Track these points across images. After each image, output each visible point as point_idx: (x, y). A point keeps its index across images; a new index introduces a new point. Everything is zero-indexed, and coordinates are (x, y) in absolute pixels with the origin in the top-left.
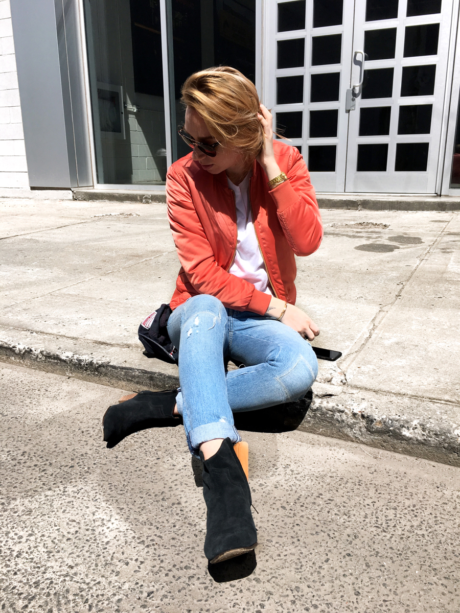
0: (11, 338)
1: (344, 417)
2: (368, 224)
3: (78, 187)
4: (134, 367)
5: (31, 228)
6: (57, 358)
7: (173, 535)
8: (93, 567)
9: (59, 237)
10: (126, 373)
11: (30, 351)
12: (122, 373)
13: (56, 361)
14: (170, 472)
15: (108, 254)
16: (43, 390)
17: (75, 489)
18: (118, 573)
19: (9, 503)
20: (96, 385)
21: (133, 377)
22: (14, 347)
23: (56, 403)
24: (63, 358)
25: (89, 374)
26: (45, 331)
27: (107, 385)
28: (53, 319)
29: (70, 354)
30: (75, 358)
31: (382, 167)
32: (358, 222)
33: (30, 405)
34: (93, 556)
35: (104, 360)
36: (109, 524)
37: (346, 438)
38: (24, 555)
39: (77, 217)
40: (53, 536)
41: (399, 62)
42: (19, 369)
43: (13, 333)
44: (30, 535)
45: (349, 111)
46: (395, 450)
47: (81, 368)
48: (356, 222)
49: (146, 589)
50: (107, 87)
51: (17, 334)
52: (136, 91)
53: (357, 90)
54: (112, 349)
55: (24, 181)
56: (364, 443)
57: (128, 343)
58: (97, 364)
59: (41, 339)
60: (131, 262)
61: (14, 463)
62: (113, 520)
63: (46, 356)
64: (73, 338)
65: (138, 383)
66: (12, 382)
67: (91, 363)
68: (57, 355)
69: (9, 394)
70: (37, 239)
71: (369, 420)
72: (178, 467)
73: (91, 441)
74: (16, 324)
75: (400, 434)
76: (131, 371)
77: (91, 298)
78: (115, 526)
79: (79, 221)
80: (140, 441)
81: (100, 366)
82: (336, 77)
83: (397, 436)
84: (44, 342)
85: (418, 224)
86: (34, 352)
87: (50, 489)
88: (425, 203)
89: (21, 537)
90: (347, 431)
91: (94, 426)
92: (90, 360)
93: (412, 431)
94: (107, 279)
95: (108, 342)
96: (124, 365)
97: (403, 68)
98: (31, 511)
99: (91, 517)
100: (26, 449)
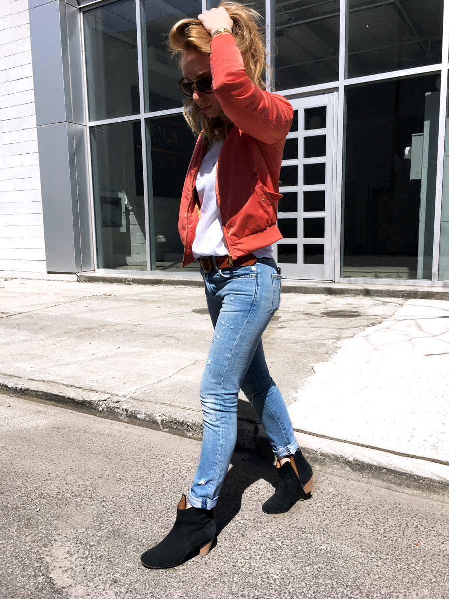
1: (119, 411)
3: (82, 272)
4: (40, 390)
6: (7, 386)
12: (34, 393)
13: (6, 388)
21: (39, 395)
24: (10, 386)
25: (20, 395)
26: (7, 374)
28: (14, 367)
29: (13, 385)
30: (15, 386)
31: (294, 260)
35: (28, 387)
37: (119, 420)
41: (301, 188)
47: (17, 392)
55: (43, 267)
56: (125, 422)
57: (45, 379)
58: (24, 389)
60: (82, 333)
64: (19, 377)
65: (41, 398)
67: (21, 389)
71: (127, 411)
76: (38, 393)
77: (41, 356)
79: (70, 301)
83: (136, 418)
84: (4, 379)
90: (119, 417)
92: (21, 387)
93: (141, 415)
94: (59, 344)
95: (35, 379)
96: (35, 390)
97: (304, 192)
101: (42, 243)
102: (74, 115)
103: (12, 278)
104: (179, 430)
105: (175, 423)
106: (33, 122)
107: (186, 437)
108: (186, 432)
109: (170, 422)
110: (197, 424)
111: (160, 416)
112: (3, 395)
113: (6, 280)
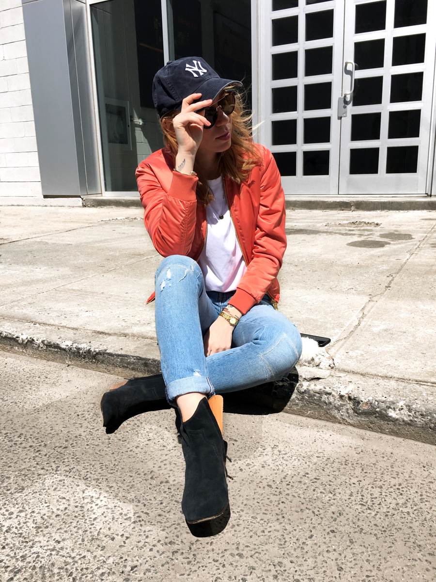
0: (15, 329)
1: (331, 399)
2: (360, 223)
3: (87, 195)
4: (129, 354)
5: (42, 232)
6: (57, 346)
7: (159, 511)
8: (80, 541)
10: (121, 360)
11: (31, 341)
12: (119, 360)
13: (56, 350)
14: (160, 452)
15: (112, 253)
16: (43, 377)
17: (67, 468)
18: (103, 548)
19: (3, 482)
20: (94, 372)
21: (129, 363)
22: (17, 337)
23: (55, 389)
24: (63, 346)
25: (87, 362)
26: (48, 323)
27: (104, 372)
28: (56, 311)
29: (69, 343)
30: (74, 346)
31: (374, 170)
32: (351, 222)
33: (30, 391)
34: (81, 532)
35: (102, 348)
36: (98, 502)
37: (333, 419)
38: (14, 530)
39: (85, 221)
40: (43, 512)
41: (388, 71)
42: (21, 357)
43: (18, 324)
44: (21, 511)
45: (341, 118)
46: (382, 431)
47: (79, 356)
48: (349, 222)
49: (129, 564)
50: (114, 102)
51: (21, 325)
52: (141, 106)
53: (348, 98)
54: (109, 339)
55: (37, 190)
56: (351, 425)
57: (125, 332)
58: (95, 351)
59: (43, 330)
60: (133, 260)
61: (10, 444)
62: (102, 498)
63: (47, 345)
64: (73, 329)
65: (133, 369)
66: (14, 370)
67: (89, 351)
68: (58, 344)
69: (10, 381)
70: (47, 241)
71: (356, 401)
73: (85, 424)
74: (21, 317)
75: (387, 416)
76: (126, 358)
77: (93, 293)
78: (103, 503)
79: (87, 225)
81: (97, 354)
82: (328, 86)
83: (384, 417)
84: (46, 333)
85: (409, 222)
86: (36, 341)
87: (43, 469)
88: (416, 203)
89: (12, 513)
90: (335, 412)
91: (90, 410)
92: (88, 348)
93: (398, 412)
94: (109, 276)
95: (106, 331)
96: (120, 353)
97: (392, 76)
98: (23, 489)
99: (81, 495)
100: (23, 431)
112: (50, 363)
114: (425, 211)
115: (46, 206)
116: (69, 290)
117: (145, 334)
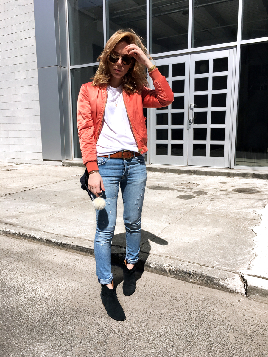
0: (35, 234)
2: (191, 183)
3: (65, 160)
4: (75, 244)
5: (43, 183)
6: (50, 241)
7: (78, 289)
9: (55, 188)
10: (72, 246)
11: (41, 239)
15: (74, 198)
16: (45, 252)
17: (53, 278)
18: (62, 296)
19: (35, 281)
20: (63, 251)
21: (75, 248)
22: (36, 237)
23: (49, 256)
24: (52, 241)
25: (60, 247)
26: (47, 232)
27: (66, 251)
28: (50, 227)
29: (55, 240)
30: (56, 241)
31: (204, 155)
32: (187, 182)
33: (41, 256)
34: (57, 292)
35: (66, 242)
39: (63, 176)
40: (47, 288)
41: (210, 109)
42: (37, 244)
43: (36, 232)
45: (188, 129)
47: (58, 245)
48: (186, 182)
51: (37, 232)
53: (192, 121)
54: (69, 239)
55: (40, 157)
57: (75, 236)
59: (45, 235)
60: (82, 202)
61: (36, 272)
62: (63, 285)
63: (47, 241)
64: (56, 234)
65: (76, 250)
66: (35, 249)
67: (61, 243)
69: (34, 253)
70: (45, 189)
72: (83, 274)
73: (59, 267)
74: (37, 229)
76: (74, 246)
77: (64, 219)
78: (63, 287)
79: (64, 179)
80: (74, 267)
81: (64, 244)
82: (182, 114)
83: (149, 267)
85: (212, 184)
86: (43, 239)
88: (221, 173)
89: (39, 288)
92: (61, 242)
94: (72, 210)
95: (68, 236)
96: (72, 244)
97: (211, 112)
98: (41, 283)
99: (57, 285)
100: (40, 268)
101: (39, 142)
102: (61, 62)
103: (20, 164)
104: (183, 277)
105: (180, 272)
106: (35, 65)
107: (189, 282)
108: (188, 278)
109: (176, 271)
110: (197, 273)
111: (167, 266)
112: (48, 247)
113: (17, 164)
114: (225, 177)
115: (44, 165)
116: (55, 217)
117: (81, 237)
